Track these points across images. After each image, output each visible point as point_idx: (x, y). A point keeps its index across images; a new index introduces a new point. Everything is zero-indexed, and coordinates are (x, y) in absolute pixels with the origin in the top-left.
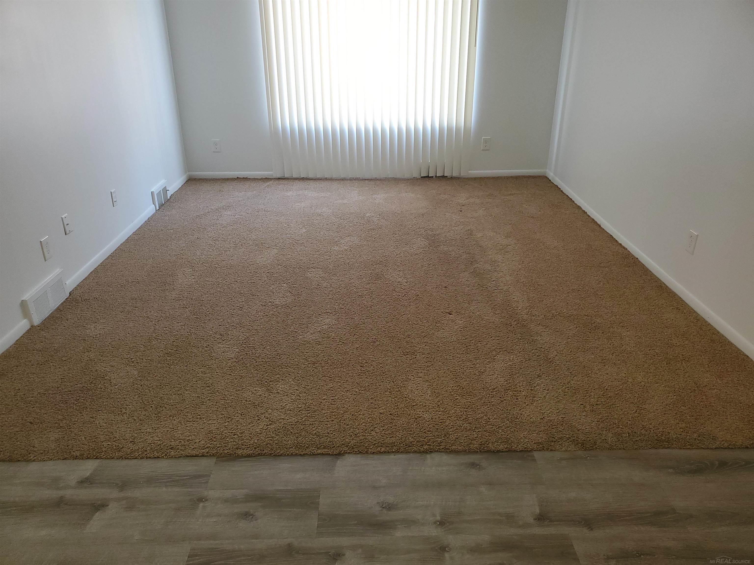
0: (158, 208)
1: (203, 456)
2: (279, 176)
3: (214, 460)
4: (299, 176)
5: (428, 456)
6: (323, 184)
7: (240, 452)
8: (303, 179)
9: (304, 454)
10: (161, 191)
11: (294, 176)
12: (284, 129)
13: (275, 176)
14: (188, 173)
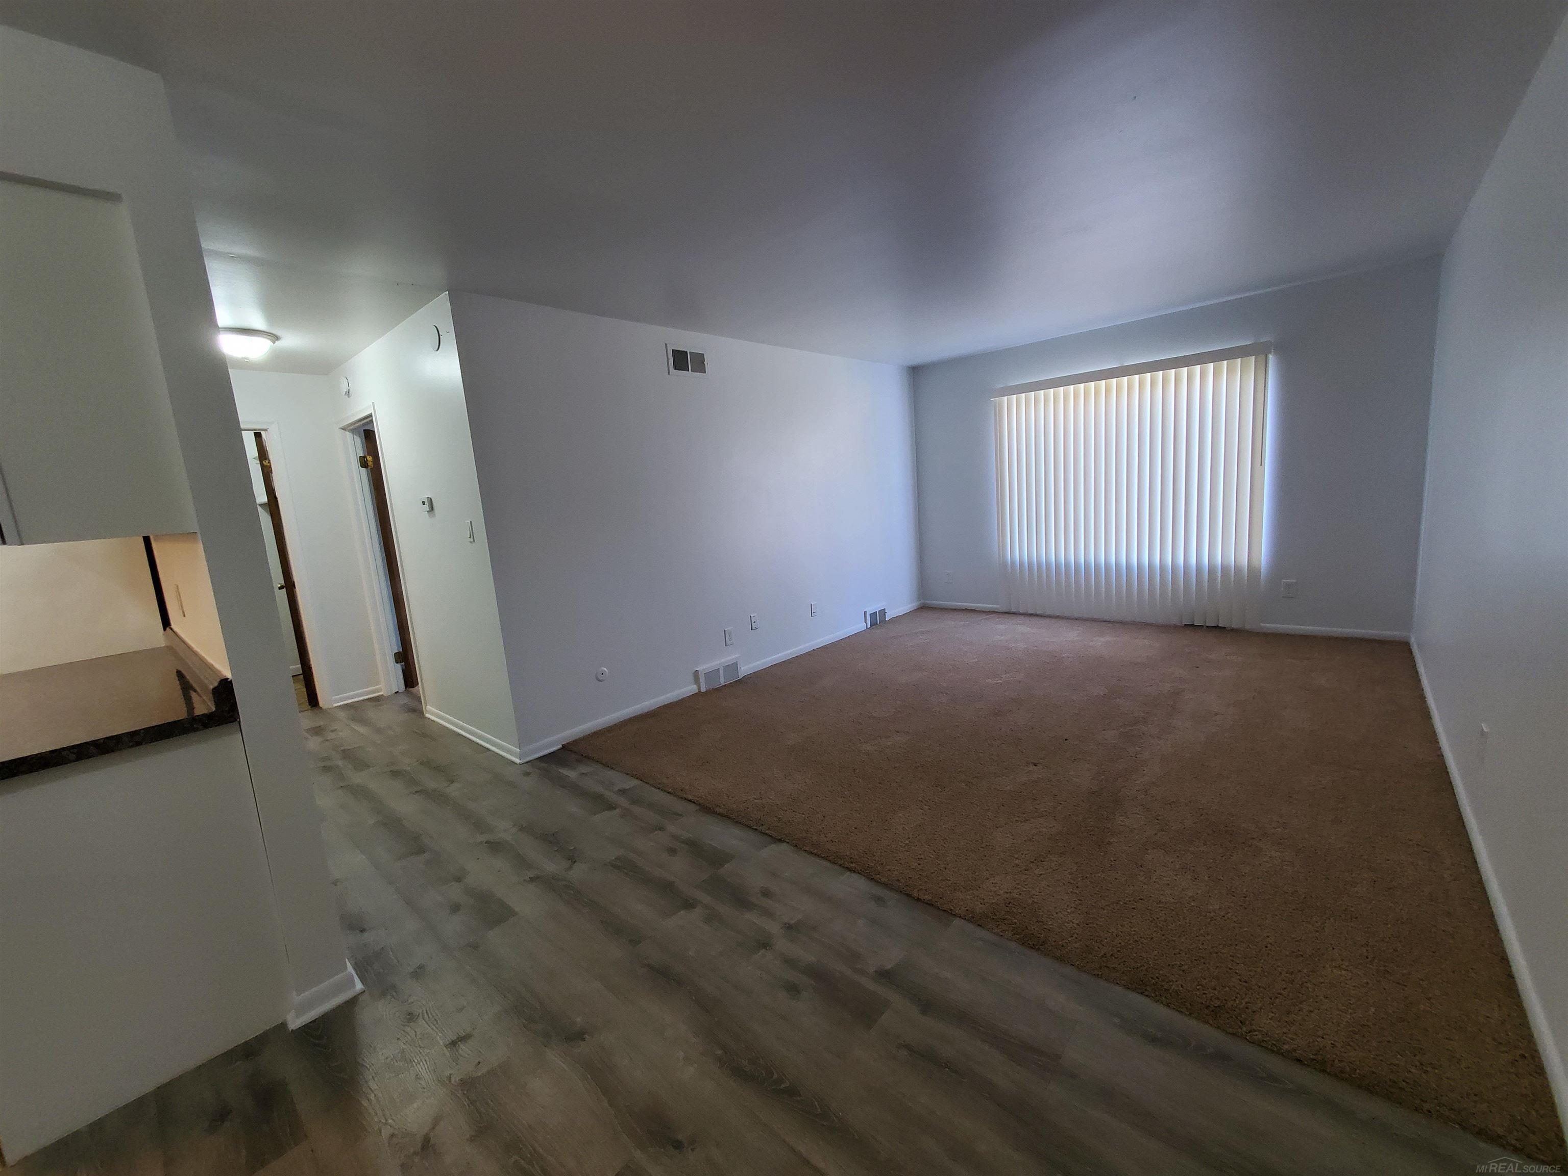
0: (869, 626)
1: (694, 802)
2: (1004, 610)
3: (698, 808)
4: (1026, 611)
5: (848, 873)
6: (1042, 621)
7: (717, 809)
8: (1031, 615)
9: (756, 829)
10: (876, 612)
11: (1021, 611)
12: (1013, 563)
13: (1001, 610)
14: (922, 601)
